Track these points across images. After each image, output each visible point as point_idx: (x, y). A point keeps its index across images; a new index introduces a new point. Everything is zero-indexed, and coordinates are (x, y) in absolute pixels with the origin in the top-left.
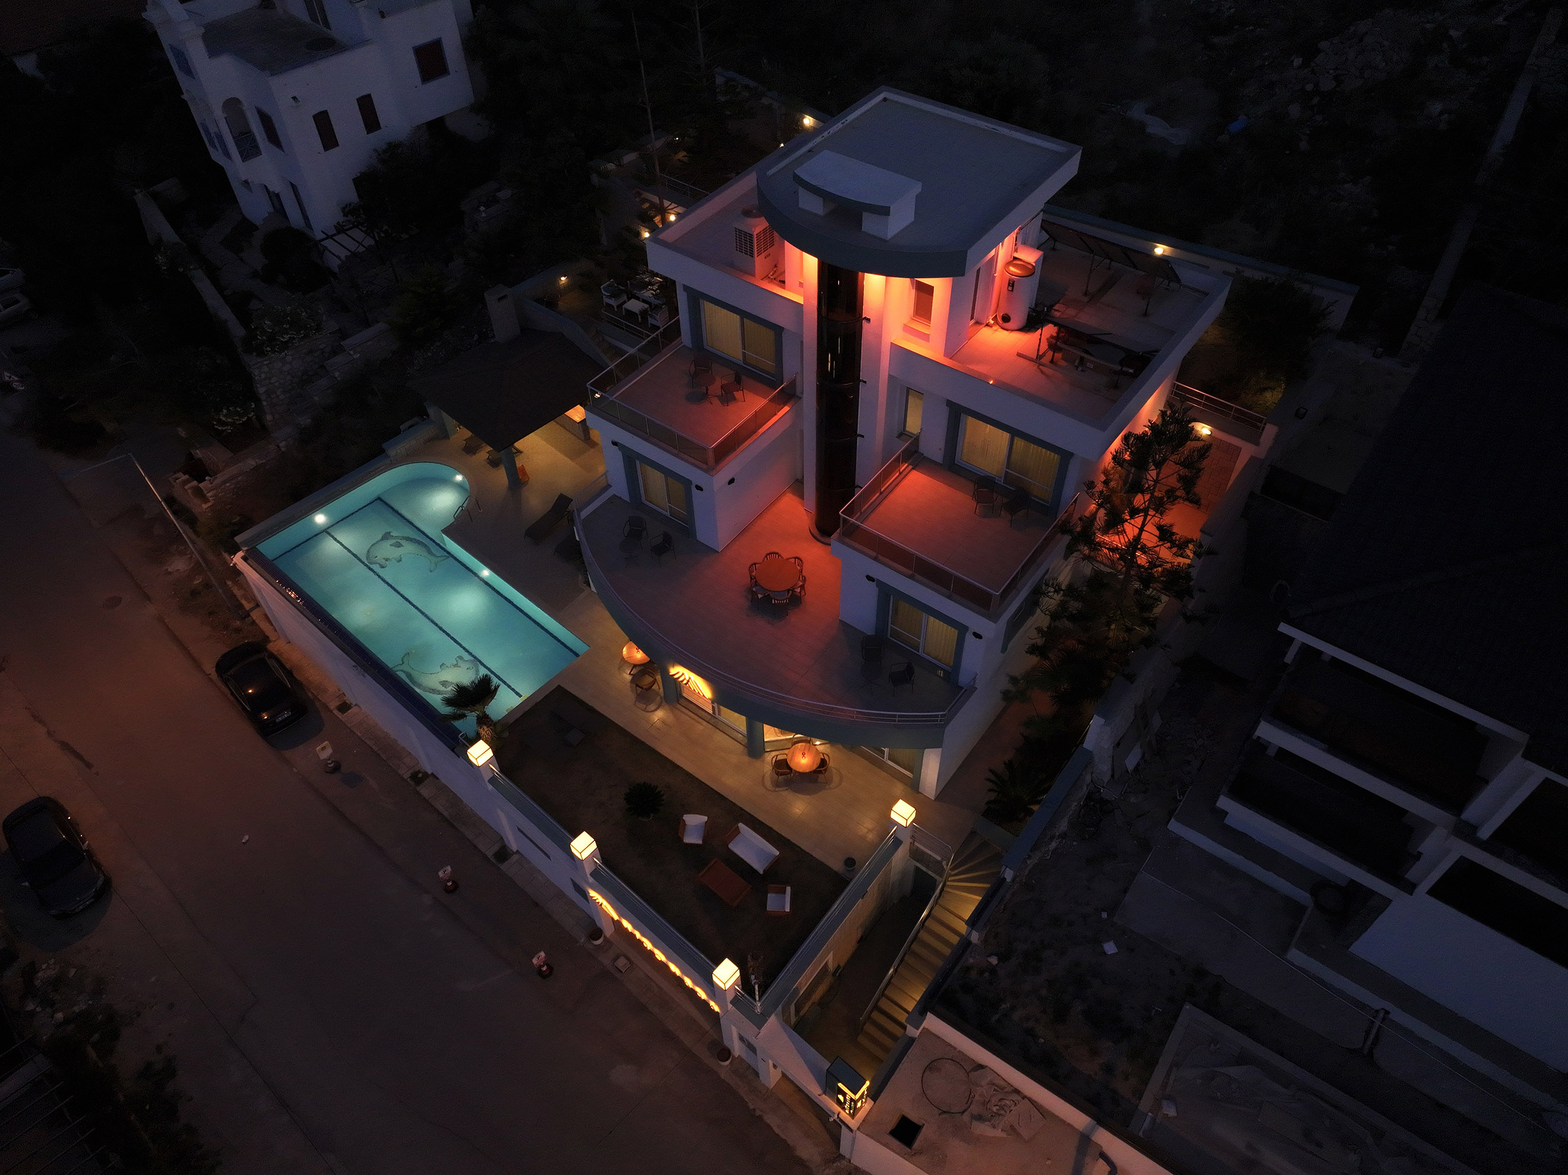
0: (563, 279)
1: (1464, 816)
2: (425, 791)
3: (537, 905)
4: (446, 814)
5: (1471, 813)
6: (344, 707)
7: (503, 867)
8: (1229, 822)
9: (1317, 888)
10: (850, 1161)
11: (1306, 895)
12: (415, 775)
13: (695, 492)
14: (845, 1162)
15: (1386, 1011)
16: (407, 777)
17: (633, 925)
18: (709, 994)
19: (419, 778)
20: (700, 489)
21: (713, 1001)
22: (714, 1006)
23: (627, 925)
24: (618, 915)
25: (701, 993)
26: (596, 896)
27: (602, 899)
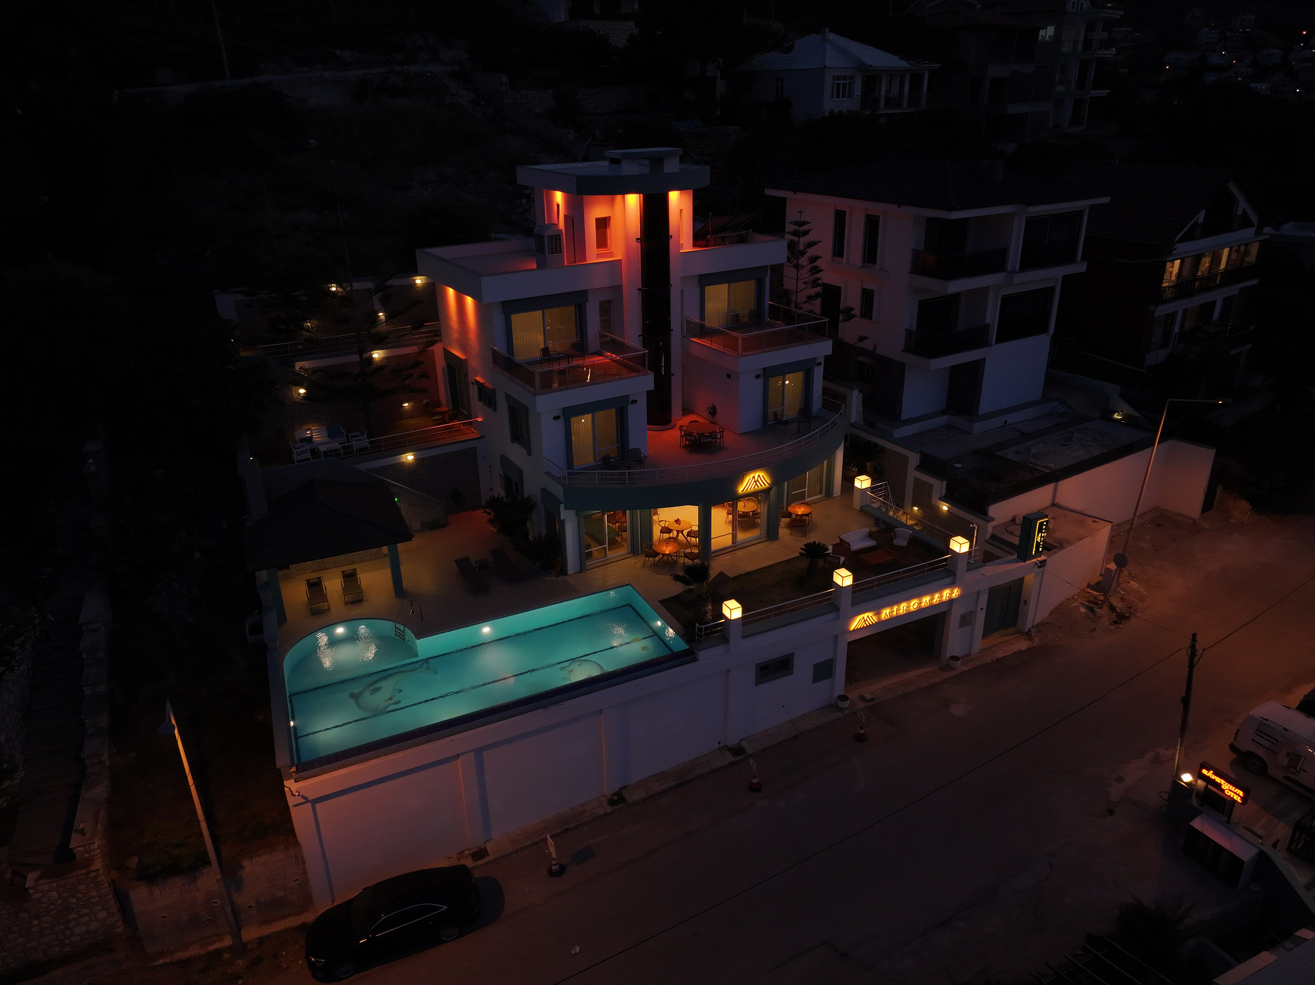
1: (1008, 270)
2: (633, 797)
3: (795, 737)
4: (672, 784)
7: (750, 751)
8: (904, 416)
9: (943, 412)
10: (1033, 627)
11: (946, 417)
12: (611, 802)
13: (631, 408)
14: (1033, 630)
15: (1006, 422)
16: (609, 809)
17: (890, 604)
18: (951, 585)
19: (617, 799)
20: (634, 402)
21: (956, 587)
22: (956, 593)
23: (886, 613)
24: (878, 614)
25: (946, 594)
26: (857, 623)
27: (865, 615)
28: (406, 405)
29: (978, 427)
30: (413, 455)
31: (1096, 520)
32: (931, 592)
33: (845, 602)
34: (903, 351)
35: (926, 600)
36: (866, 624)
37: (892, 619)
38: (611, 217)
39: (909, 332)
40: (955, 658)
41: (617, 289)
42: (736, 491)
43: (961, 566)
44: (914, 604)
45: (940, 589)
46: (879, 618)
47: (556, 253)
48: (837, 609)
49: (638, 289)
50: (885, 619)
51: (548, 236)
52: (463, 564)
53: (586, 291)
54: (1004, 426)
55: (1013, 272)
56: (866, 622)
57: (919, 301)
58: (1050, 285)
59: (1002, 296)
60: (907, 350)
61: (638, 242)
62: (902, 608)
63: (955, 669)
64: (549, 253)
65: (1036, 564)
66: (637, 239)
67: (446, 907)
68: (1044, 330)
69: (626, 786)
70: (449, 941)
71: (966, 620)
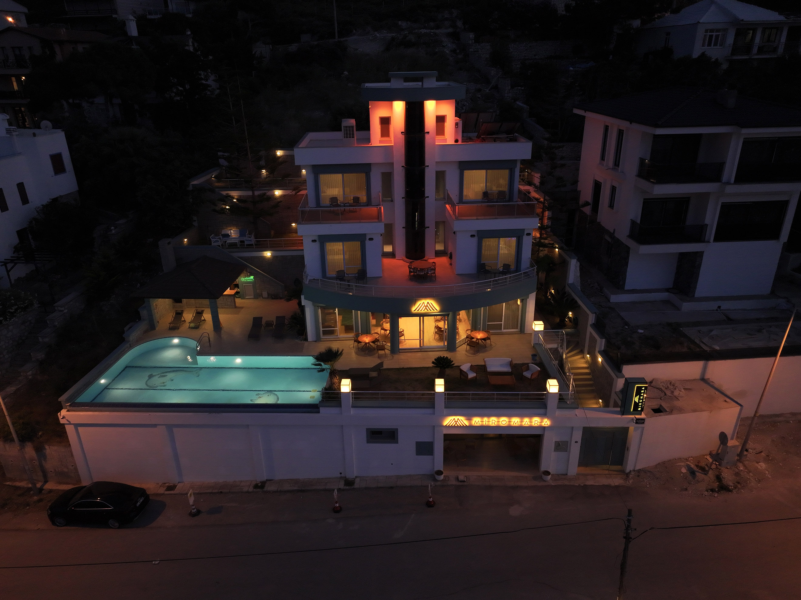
0: (186, 240)
1: (723, 181)
2: (269, 488)
3: (392, 488)
4: (296, 488)
5: (725, 178)
6: (171, 488)
7: (356, 486)
8: (627, 288)
9: (668, 290)
10: (634, 471)
11: (667, 293)
12: (256, 486)
14: (632, 473)
15: (719, 307)
16: (251, 489)
17: (482, 416)
18: (543, 415)
19: (259, 486)
20: (371, 239)
21: (546, 418)
22: (546, 422)
23: (477, 421)
24: (469, 419)
25: (536, 421)
26: (449, 421)
27: (456, 418)
28: (293, 224)
29: (687, 306)
30: (271, 253)
31: (728, 400)
32: (522, 416)
33: (440, 403)
34: (628, 236)
35: (515, 421)
36: (457, 424)
37: (482, 427)
38: (391, 117)
39: (633, 222)
40: (547, 473)
41: (391, 165)
42: (410, 310)
43: (552, 404)
44: (504, 421)
45: (531, 416)
46: (470, 423)
47: (350, 138)
48: (433, 407)
49: (402, 167)
50: (474, 425)
52: (257, 321)
53: (370, 164)
54: (717, 310)
55: (728, 183)
56: (457, 423)
57: (644, 199)
58: (786, 199)
59: (722, 203)
60: (631, 236)
61: (403, 134)
62: (492, 421)
63: (546, 481)
64: (345, 138)
65: (633, 419)
66: (402, 132)
67: (113, 508)
68: (775, 236)
69: (272, 480)
70: (112, 528)
71: (561, 446)
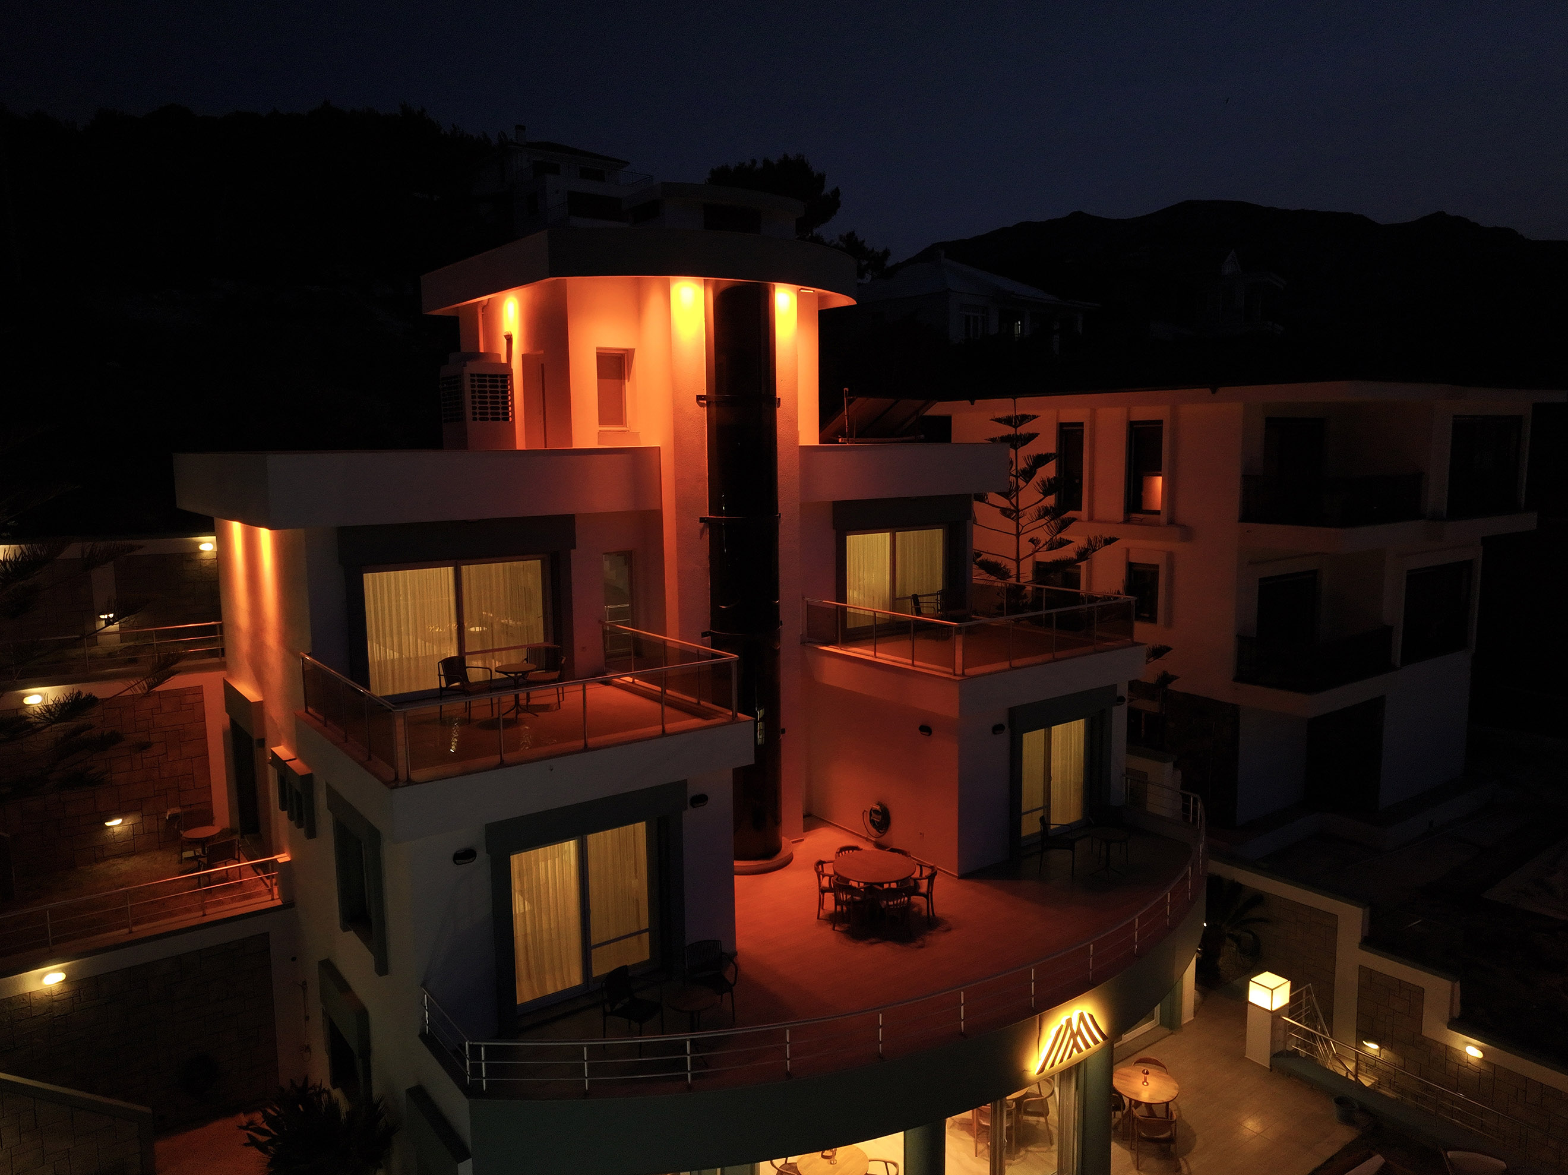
8: (1240, 818)
11: (1307, 817)
13: (690, 815)
20: (700, 800)
28: (116, 822)
30: (63, 970)
34: (1233, 680)
38: (633, 350)
39: (1242, 643)
41: (651, 520)
42: (1020, 1069)
47: (493, 419)
49: (702, 520)
51: (472, 375)
53: (572, 517)
55: (1435, 520)
58: (1469, 557)
59: (1410, 571)
61: (702, 405)
64: (475, 419)
66: (699, 398)
68: (1463, 642)
